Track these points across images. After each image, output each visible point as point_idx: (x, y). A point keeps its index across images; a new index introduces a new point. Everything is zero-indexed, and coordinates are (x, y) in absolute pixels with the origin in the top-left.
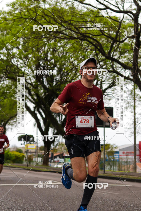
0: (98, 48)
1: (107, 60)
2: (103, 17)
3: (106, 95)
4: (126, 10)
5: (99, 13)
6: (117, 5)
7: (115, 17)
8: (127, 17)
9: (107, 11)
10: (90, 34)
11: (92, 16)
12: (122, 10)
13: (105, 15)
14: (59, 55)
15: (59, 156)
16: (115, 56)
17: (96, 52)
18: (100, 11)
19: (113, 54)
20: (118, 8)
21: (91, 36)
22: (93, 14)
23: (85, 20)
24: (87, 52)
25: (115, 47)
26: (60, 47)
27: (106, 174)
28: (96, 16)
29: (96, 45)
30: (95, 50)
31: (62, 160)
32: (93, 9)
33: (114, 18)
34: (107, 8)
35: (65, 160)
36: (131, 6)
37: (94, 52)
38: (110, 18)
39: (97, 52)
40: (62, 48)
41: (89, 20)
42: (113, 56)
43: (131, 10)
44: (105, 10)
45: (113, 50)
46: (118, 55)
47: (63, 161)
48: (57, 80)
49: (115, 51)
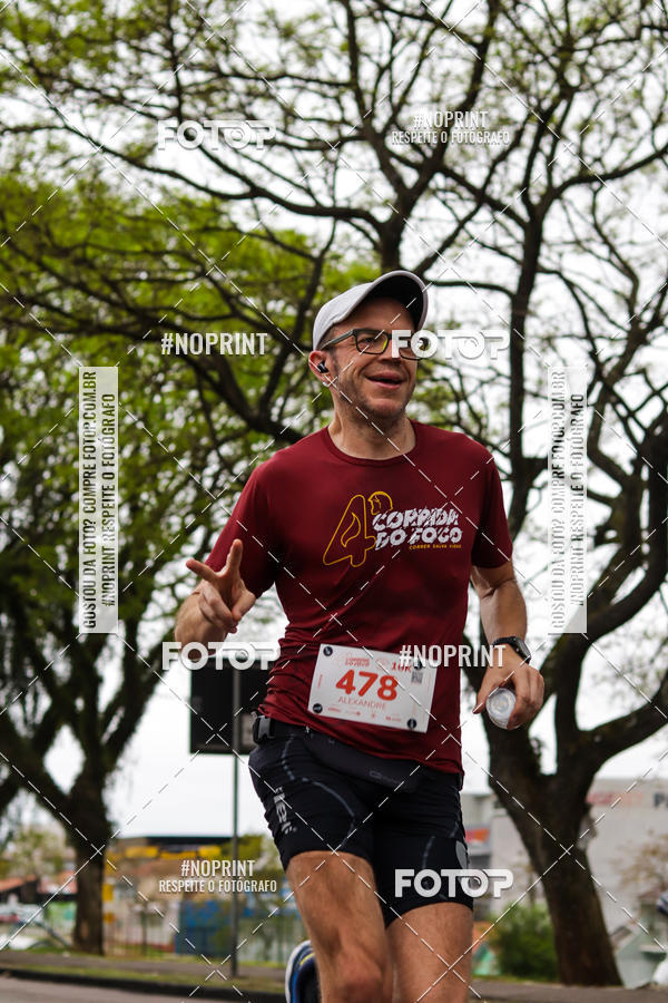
0: (210, 379)
1: (252, 435)
2: (235, 235)
4: (342, 204)
5: (218, 213)
7: (291, 232)
8: (347, 237)
9: (255, 207)
10: (177, 311)
11: (186, 226)
12: (327, 202)
13: (247, 225)
14: (25, 406)
15: (16, 891)
16: (294, 414)
17: (201, 397)
18: (224, 207)
19: (282, 408)
20: (309, 192)
21: (178, 321)
22: (192, 218)
23: (155, 244)
24: (162, 395)
25: (289, 376)
26: (32, 368)
27: (243, 978)
28: (207, 230)
29: (204, 365)
30: (200, 388)
31: (32, 913)
32: (191, 193)
33: (287, 240)
34: (255, 192)
35: (46, 913)
36: (367, 188)
37: (193, 394)
38: (270, 237)
39: (210, 395)
40: (39, 376)
41: (171, 244)
42: (281, 416)
43: (366, 208)
44: (246, 203)
45: (280, 390)
46: (307, 414)
47: (39, 918)
48: (16, 524)
49: (294, 391)
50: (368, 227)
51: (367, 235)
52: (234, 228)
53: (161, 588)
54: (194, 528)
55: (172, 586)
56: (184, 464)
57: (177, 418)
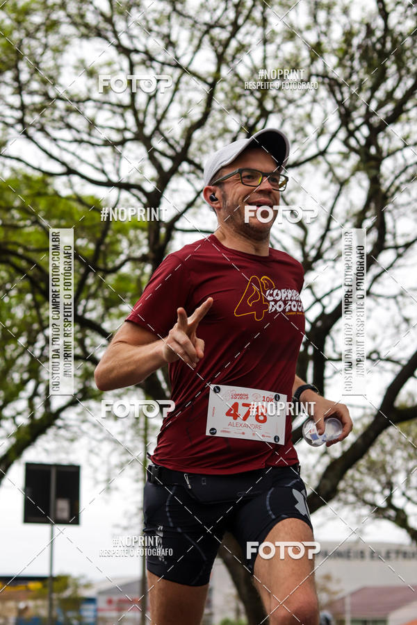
0: (39, 288)
2: (56, 198)
3: (60, 428)
4: (124, 181)
5: (46, 184)
6: (98, 165)
7: (92, 197)
8: (127, 200)
9: (70, 181)
10: (19, 245)
11: (26, 192)
12: (114, 179)
13: (65, 192)
16: (92, 310)
17: (34, 299)
18: (49, 180)
19: (85, 307)
20: (103, 172)
21: (20, 251)
22: (30, 187)
23: (7, 202)
24: (9, 297)
25: (89, 287)
28: (40, 194)
29: (36, 279)
30: (33, 293)
32: (29, 172)
33: (90, 202)
34: (70, 171)
36: (141, 170)
37: (29, 297)
38: (79, 200)
39: (39, 297)
41: (17, 203)
42: (85, 311)
43: (139, 183)
44: (64, 178)
45: (83, 295)
46: (100, 310)
49: (94, 296)
50: (140, 194)
51: (139, 199)
52: (56, 194)
53: (6, 418)
54: (28, 381)
55: (14, 418)
56: (22, 341)
57: (19, 312)
